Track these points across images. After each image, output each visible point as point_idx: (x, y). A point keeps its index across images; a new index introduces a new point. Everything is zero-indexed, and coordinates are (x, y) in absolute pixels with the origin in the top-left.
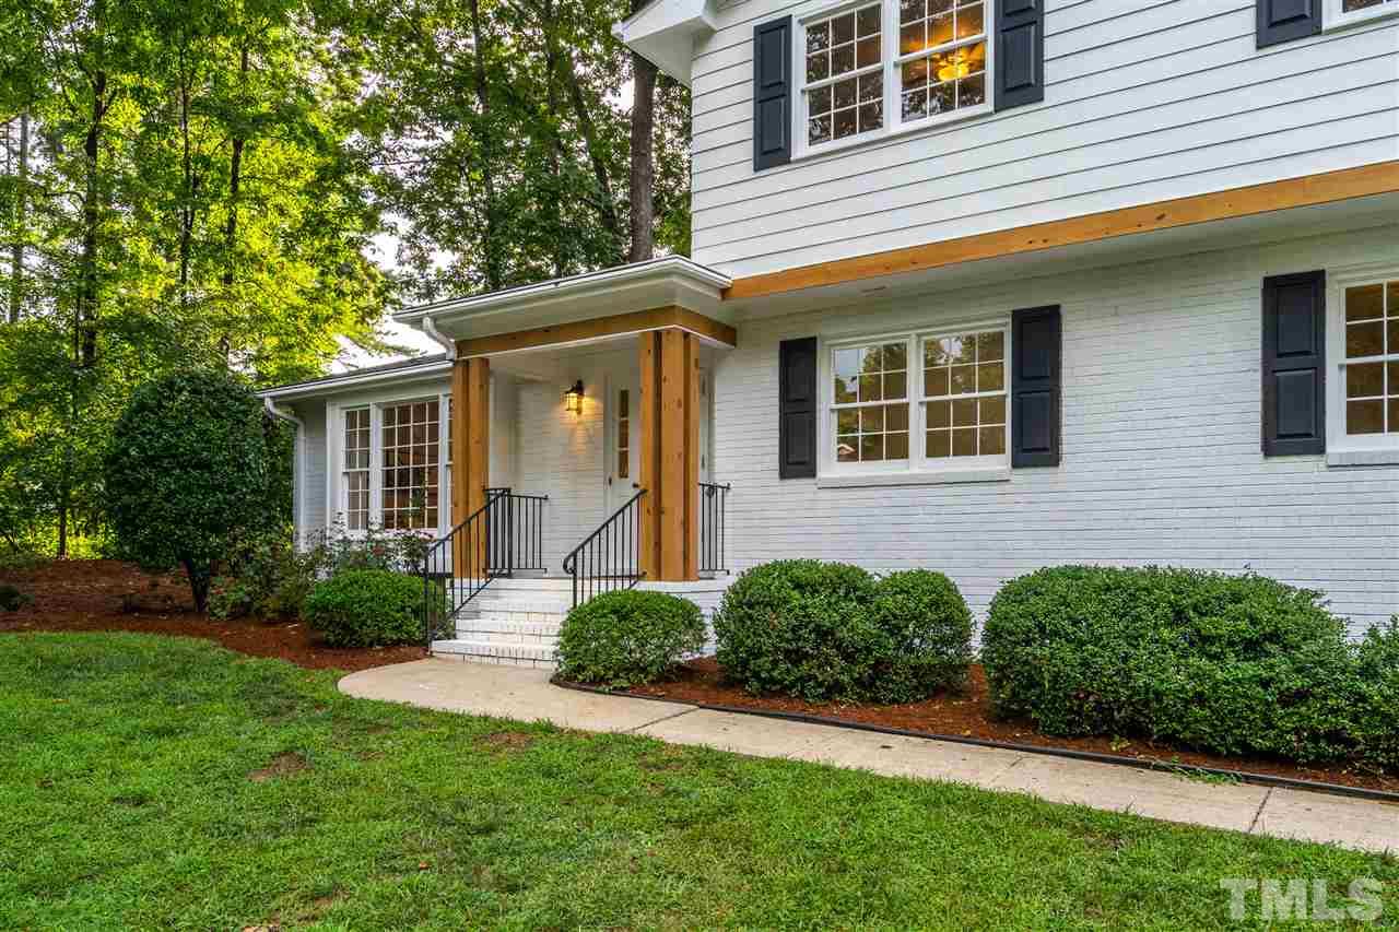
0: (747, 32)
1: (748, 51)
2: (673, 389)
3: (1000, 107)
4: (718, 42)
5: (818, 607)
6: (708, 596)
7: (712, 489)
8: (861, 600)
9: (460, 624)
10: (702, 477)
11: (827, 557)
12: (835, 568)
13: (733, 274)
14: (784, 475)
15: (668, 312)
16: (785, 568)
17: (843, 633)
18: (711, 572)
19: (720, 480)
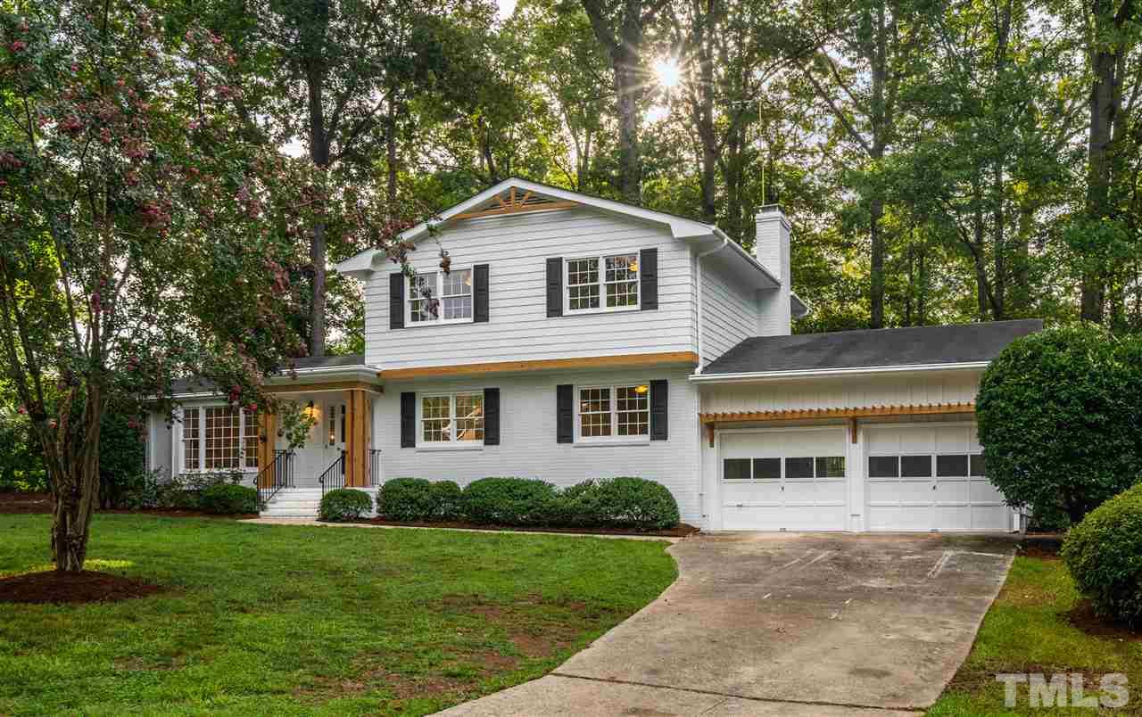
0: (387, 275)
1: (388, 282)
2: (359, 413)
3: (475, 321)
4: (375, 276)
5: (411, 492)
6: (373, 492)
7: (374, 451)
8: (427, 490)
9: (269, 505)
10: (370, 447)
11: (416, 476)
12: (418, 480)
13: (381, 368)
14: (403, 446)
15: (356, 383)
16: (401, 480)
17: (420, 500)
18: (373, 484)
19: (377, 448)
